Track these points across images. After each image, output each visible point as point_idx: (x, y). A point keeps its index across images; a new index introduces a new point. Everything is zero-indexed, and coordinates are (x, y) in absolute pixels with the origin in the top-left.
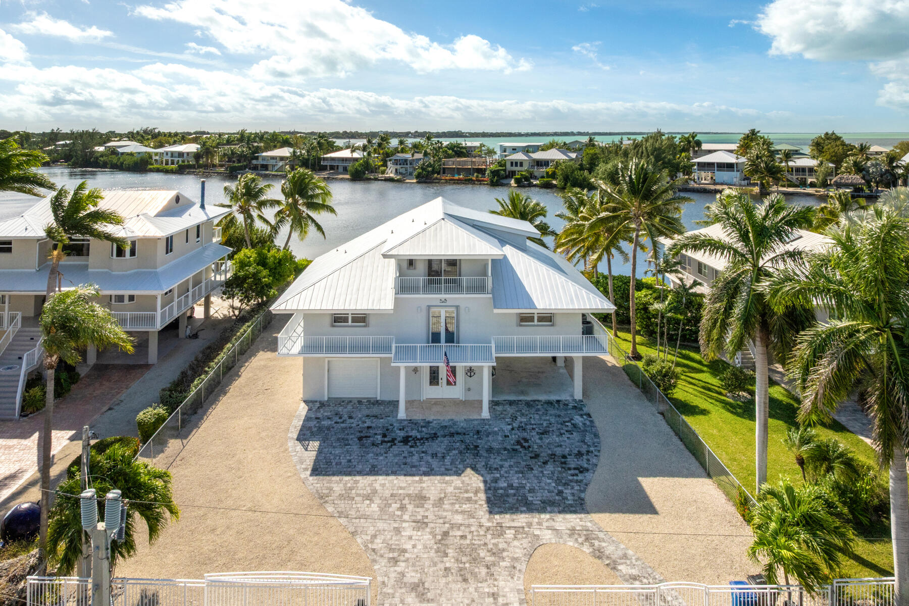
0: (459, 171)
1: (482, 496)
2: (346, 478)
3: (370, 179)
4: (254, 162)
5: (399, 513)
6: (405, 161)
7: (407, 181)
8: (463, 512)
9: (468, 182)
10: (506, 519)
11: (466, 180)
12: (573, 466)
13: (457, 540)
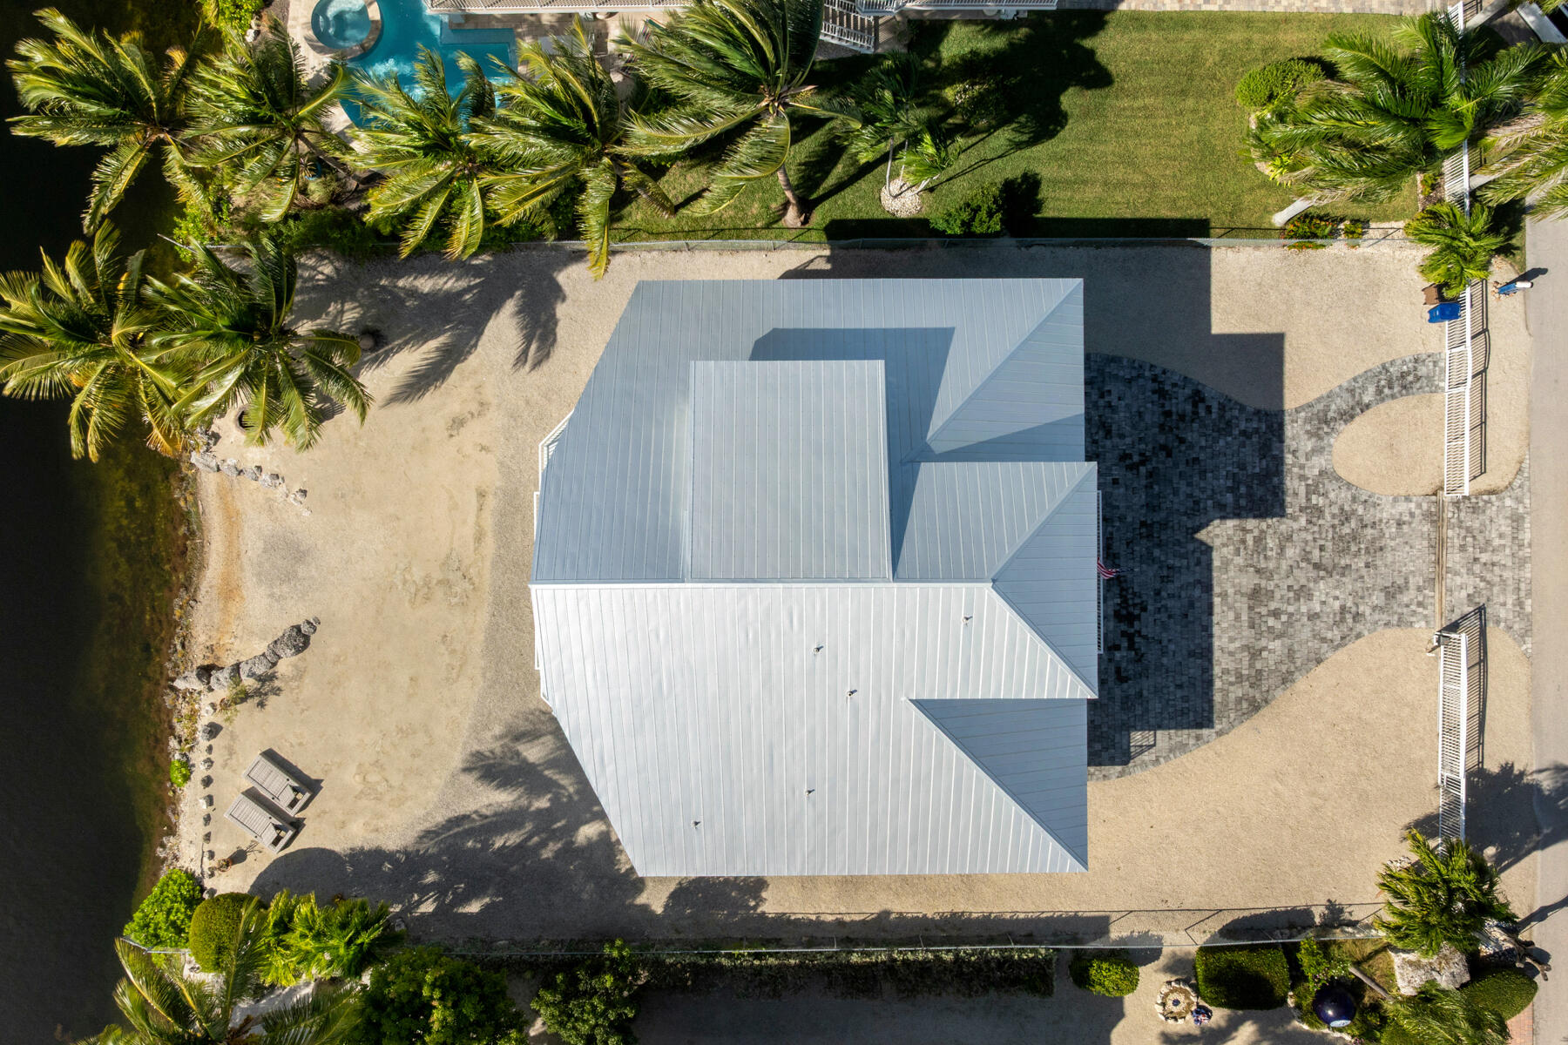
13: (1326, 555)
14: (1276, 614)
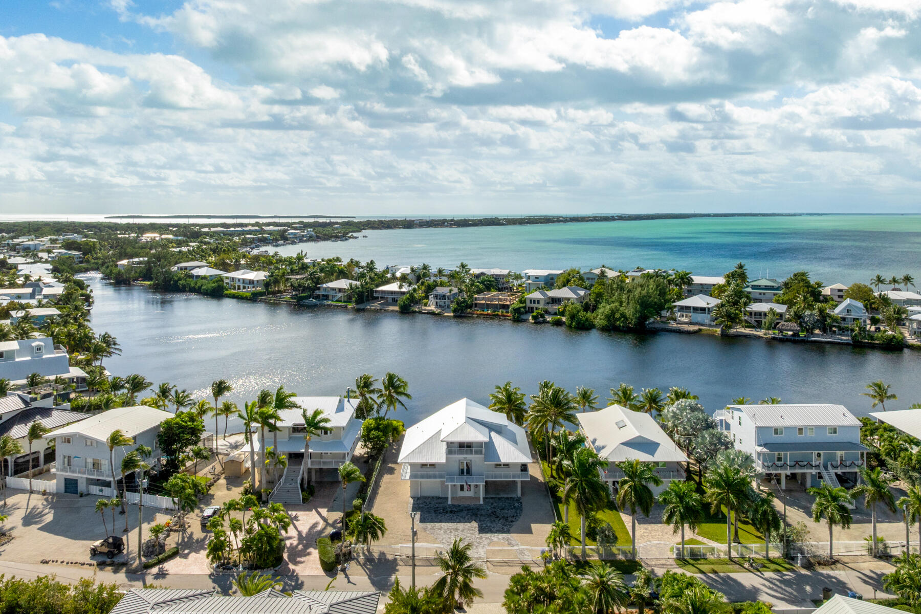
0: (488, 306)
1: (477, 529)
2: (432, 524)
3: (415, 312)
4: (317, 292)
6: (443, 297)
7: (446, 314)
8: (470, 533)
9: (493, 317)
10: (484, 535)
11: (493, 315)
12: (510, 520)
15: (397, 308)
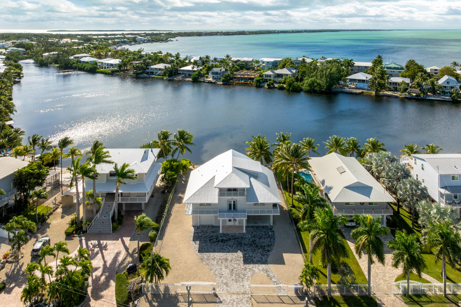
0: (242, 79)
1: (242, 259)
2: (207, 254)
3: (201, 82)
4: (147, 70)
5: (221, 264)
6: (217, 73)
7: (218, 83)
8: (237, 264)
10: (247, 266)
11: (245, 84)
12: (266, 250)
13: (235, 272)
14: (222, 263)
15: (191, 79)
